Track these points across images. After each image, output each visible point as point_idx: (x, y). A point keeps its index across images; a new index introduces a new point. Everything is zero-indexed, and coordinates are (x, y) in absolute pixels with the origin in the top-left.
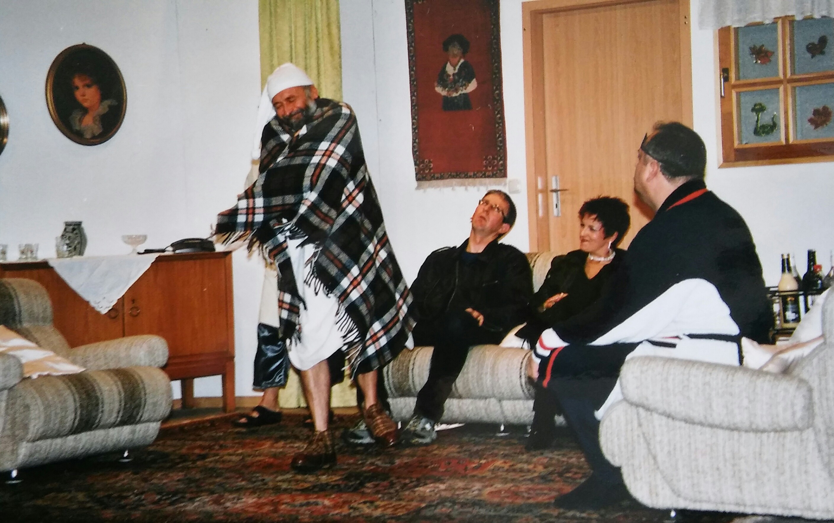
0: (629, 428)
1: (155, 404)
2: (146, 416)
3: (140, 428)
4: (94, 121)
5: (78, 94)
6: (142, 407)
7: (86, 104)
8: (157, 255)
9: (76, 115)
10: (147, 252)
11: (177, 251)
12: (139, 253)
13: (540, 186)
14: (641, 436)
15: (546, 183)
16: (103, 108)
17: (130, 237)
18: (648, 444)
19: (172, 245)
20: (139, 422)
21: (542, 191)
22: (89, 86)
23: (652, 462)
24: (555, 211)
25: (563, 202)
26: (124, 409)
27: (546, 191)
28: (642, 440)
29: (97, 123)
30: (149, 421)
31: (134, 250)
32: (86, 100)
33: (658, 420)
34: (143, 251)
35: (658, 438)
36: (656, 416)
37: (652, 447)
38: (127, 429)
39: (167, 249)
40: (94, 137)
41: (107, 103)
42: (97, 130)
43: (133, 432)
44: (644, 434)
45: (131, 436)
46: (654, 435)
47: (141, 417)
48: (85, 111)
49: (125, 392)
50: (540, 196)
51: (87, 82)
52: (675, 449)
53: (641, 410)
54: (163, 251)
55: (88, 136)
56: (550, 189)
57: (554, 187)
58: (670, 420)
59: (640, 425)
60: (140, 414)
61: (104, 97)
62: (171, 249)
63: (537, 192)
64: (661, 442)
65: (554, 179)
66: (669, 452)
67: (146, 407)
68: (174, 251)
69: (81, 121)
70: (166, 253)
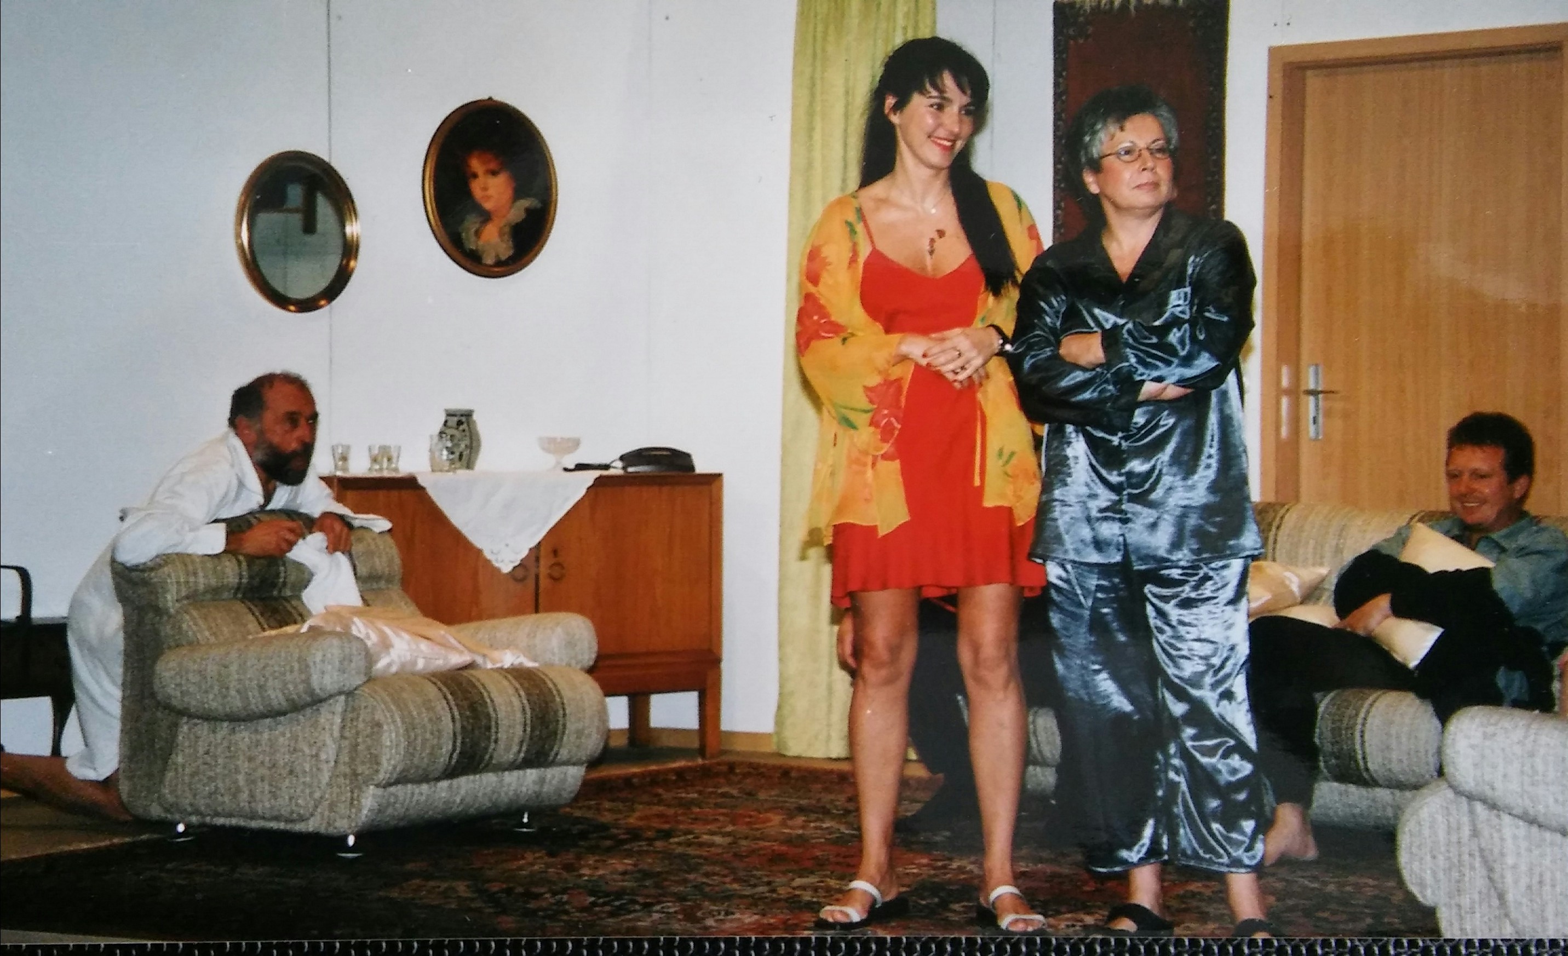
0: (1454, 838)
1: (579, 733)
2: (564, 754)
3: (553, 774)
4: (501, 234)
5: (476, 187)
6: (559, 737)
7: (488, 206)
8: (597, 473)
9: (471, 223)
10: (581, 467)
11: (631, 469)
12: (566, 470)
13: (1285, 382)
14: (1477, 854)
15: (1297, 376)
16: (517, 213)
17: (552, 441)
18: (1491, 870)
19: (622, 458)
20: (553, 763)
21: (1287, 392)
22: (494, 173)
23: (1495, 902)
24: (1312, 428)
25: (1328, 414)
26: (531, 738)
27: (1295, 392)
28: (1477, 863)
29: (506, 237)
30: (567, 763)
31: (558, 463)
32: (488, 198)
33: (1511, 829)
34: (572, 467)
35: (1510, 861)
36: (1507, 819)
37: (1496, 876)
38: (532, 774)
39: (614, 465)
40: (499, 263)
41: (525, 203)
42: (505, 250)
43: (542, 781)
44: (1481, 850)
45: (537, 788)
46: (1502, 854)
47: (557, 754)
48: (486, 217)
49: (532, 709)
50: (1285, 402)
51: (493, 166)
52: (1540, 882)
53: (1479, 807)
54: (606, 467)
55: (489, 260)
56: (1303, 388)
57: (1312, 386)
58: (1534, 829)
59: (1475, 833)
60: (555, 749)
61: (518, 194)
62: (619, 464)
63: (1280, 392)
64: (1515, 867)
65: (1311, 370)
66: (1529, 887)
67: (565, 738)
68: (624, 468)
69: (478, 233)
70: (611, 472)
